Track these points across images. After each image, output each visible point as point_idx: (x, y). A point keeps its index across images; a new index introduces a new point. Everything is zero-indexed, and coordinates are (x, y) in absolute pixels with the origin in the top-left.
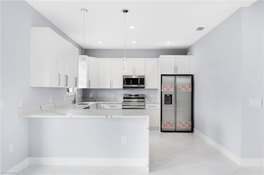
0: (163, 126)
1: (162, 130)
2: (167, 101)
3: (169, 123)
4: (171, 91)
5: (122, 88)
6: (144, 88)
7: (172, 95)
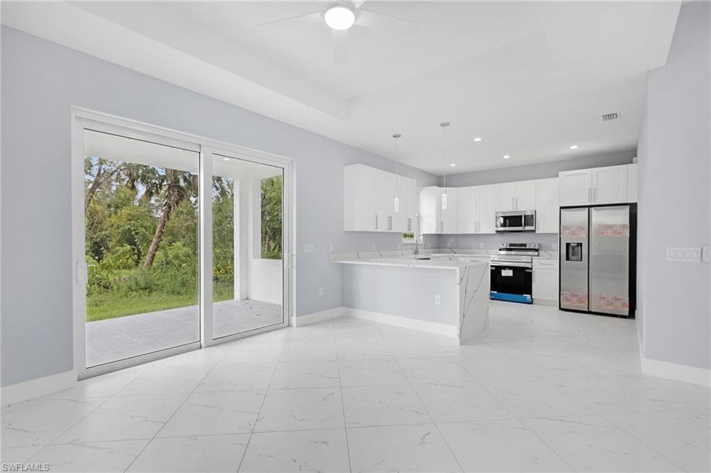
0: (563, 299)
1: (562, 307)
2: (573, 255)
3: (576, 296)
4: (580, 237)
5: (495, 232)
6: (534, 231)
7: (581, 244)
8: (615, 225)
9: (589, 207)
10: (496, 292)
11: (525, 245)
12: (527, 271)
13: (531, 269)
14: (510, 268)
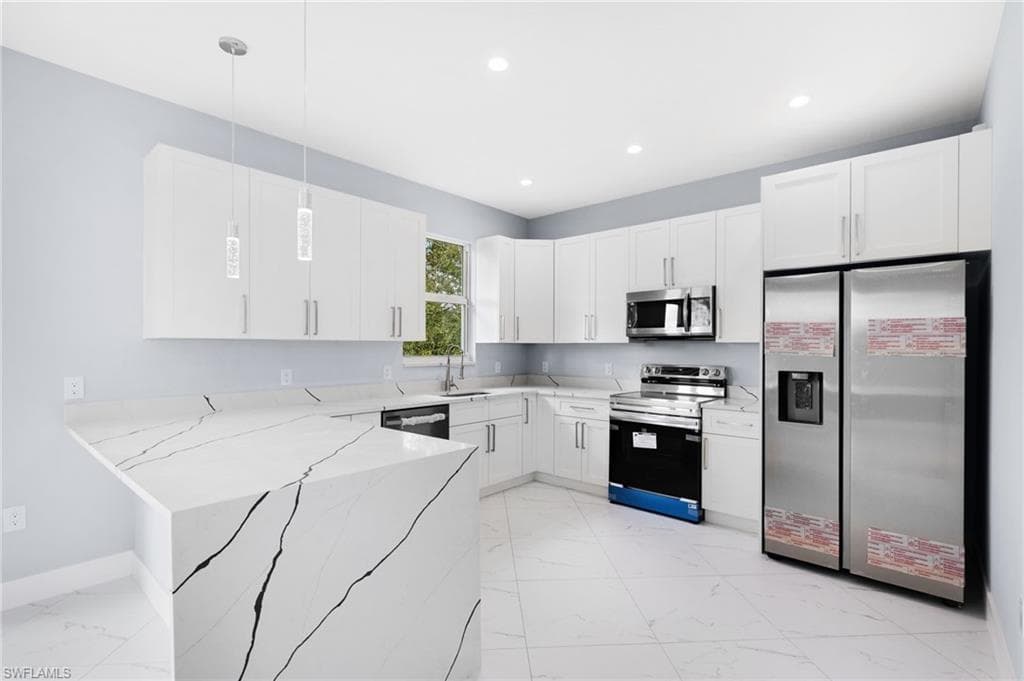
0: (770, 528)
1: (769, 549)
2: (798, 406)
3: (806, 522)
4: (819, 356)
6: (712, 338)
7: (820, 375)
8: (921, 322)
9: (842, 269)
10: (621, 486)
11: (695, 371)
12: (689, 438)
13: (700, 433)
14: (651, 428)
